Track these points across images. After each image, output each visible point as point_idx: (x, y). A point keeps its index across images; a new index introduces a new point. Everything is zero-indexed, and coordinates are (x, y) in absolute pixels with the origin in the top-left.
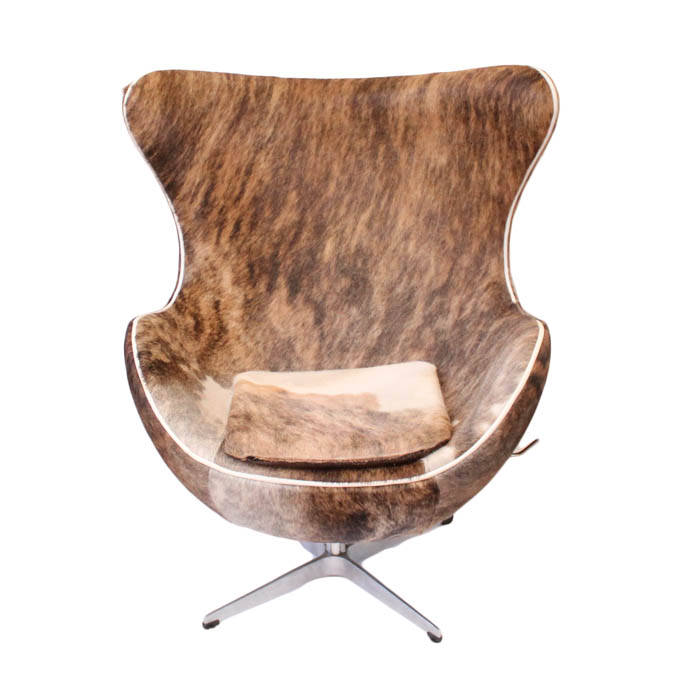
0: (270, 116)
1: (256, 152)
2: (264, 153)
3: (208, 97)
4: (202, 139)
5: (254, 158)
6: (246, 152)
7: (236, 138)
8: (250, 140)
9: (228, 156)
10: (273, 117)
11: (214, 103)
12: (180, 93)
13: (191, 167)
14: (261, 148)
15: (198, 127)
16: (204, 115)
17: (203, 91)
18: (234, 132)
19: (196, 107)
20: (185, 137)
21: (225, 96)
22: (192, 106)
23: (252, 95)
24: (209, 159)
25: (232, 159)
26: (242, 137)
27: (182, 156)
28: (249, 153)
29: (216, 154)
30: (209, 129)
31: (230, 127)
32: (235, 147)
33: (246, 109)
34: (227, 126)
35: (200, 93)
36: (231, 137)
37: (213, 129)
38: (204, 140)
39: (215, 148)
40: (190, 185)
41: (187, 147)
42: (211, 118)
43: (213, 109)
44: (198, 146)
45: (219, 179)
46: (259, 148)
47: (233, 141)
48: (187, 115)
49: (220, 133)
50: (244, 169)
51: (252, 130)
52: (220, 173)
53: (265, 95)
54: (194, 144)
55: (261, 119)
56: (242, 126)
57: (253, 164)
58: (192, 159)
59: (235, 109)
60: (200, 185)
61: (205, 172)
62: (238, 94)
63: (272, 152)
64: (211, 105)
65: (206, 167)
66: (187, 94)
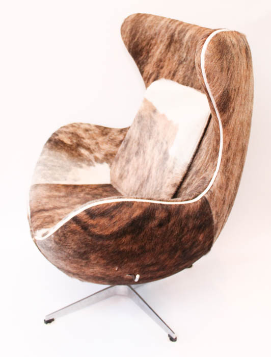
0: (184, 46)
1: (179, 65)
2: (181, 66)
3: (155, 30)
4: (152, 51)
5: (177, 68)
6: (174, 64)
7: (170, 54)
8: (176, 58)
9: (166, 64)
10: (185, 47)
11: (158, 33)
12: (140, 25)
13: (147, 64)
14: (181, 63)
15: (150, 44)
16: (152, 38)
17: (153, 26)
18: (169, 52)
19: (147, 34)
20: (143, 48)
21: (163, 31)
22: (146, 32)
23: (176, 33)
24: (157, 62)
25: (167, 66)
26: (173, 55)
27: (142, 57)
28: (176, 64)
29: (160, 60)
30: (156, 47)
31: (167, 48)
32: (169, 60)
33: (173, 40)
34: (165, 47)
35: (150, 27)
36: (167, 54)
37: (158, 47)
38: (154, 52)
39: (159, 57)
40: (147, 73)
41: (144, 53)
42: (156, 41)
43: (156, 37)
44: (150, 54)
45: (161, 74)
46: (180, 63)
47: (168, 56)
48: (143, 37)
49: (161, 50)
50: (173, 72)
51: (177, 52)
52: (162, 71)
53: (183, 34)
54: (148, 53)
55: (180, 47)
56: (172, 49)
57: (176, 71)
58: (147, 60)
59: (168, 39)
60: (151, 74)
61: (155, 69)
62: (170, 31)
63: (185, 66)
64: (155, 34)
65: (155, 66)
66: (144, 26)
